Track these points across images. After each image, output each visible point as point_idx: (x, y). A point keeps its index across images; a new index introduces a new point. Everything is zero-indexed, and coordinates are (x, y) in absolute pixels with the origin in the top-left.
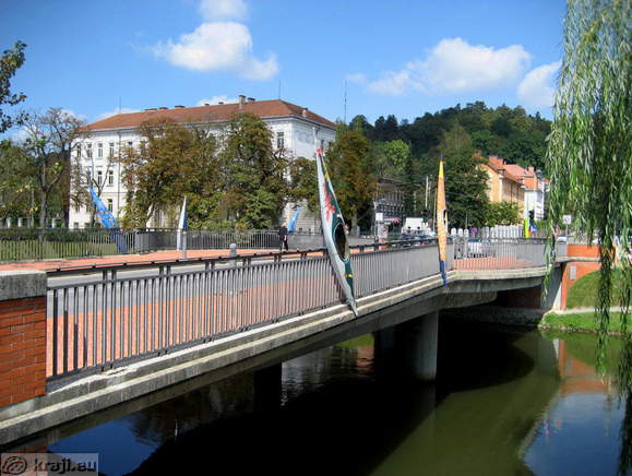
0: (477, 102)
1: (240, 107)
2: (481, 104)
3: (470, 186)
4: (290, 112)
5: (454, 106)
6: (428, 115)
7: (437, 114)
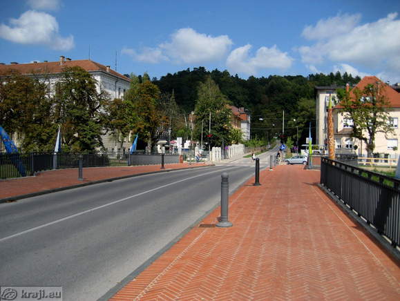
0: (200, 68)
1: (61, 64)
2: (202, 69)
3: (222, 119)
4: (98, 68)
5: (186, 70)
6: (169, 75)
7: (175, 74)
